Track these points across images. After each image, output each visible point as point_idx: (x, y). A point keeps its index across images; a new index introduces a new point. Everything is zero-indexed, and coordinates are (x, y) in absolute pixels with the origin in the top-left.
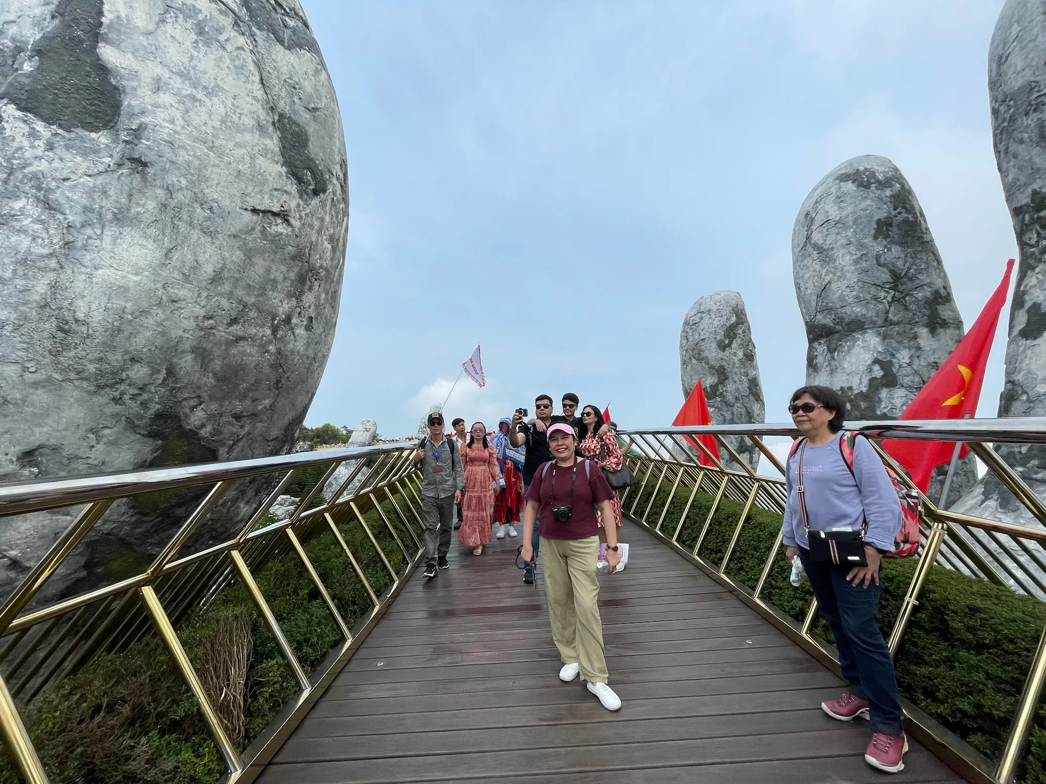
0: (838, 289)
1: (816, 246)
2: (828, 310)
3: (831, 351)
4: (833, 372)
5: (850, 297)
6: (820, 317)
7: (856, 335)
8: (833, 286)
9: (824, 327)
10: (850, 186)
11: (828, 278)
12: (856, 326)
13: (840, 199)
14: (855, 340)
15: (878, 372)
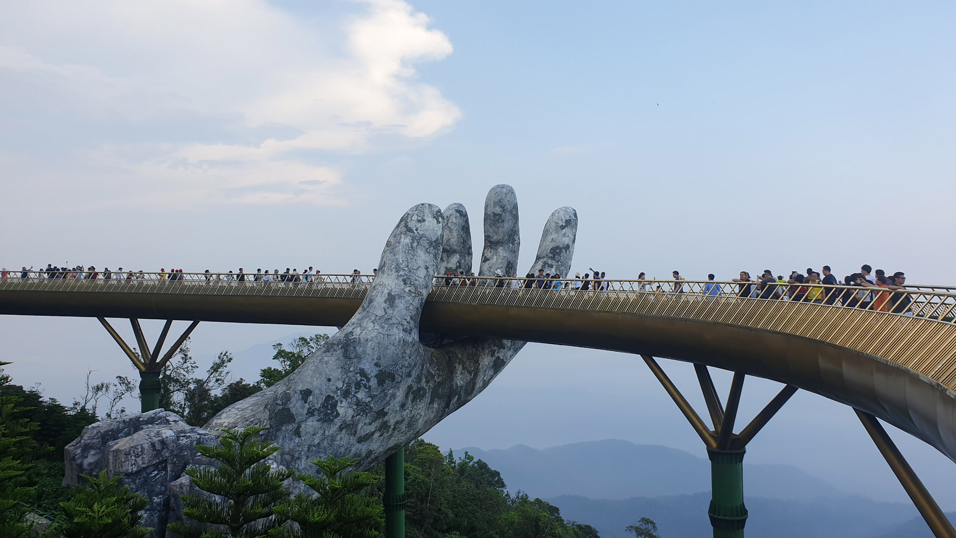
0: (452, 241)
1: (449, 227)
2: (449, 245)
3: (448, 257)
4: (448, 262)
5: (455, 244)
6: (446, 246)
7: (455, 254)
8: (452, 239)
9: (447, 249)
10: (458, 215)
11: (451, 237)
12: (455, 252)
13: (456, 218)
14: (454, 255)
15: (458, 265)
